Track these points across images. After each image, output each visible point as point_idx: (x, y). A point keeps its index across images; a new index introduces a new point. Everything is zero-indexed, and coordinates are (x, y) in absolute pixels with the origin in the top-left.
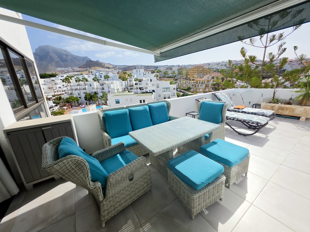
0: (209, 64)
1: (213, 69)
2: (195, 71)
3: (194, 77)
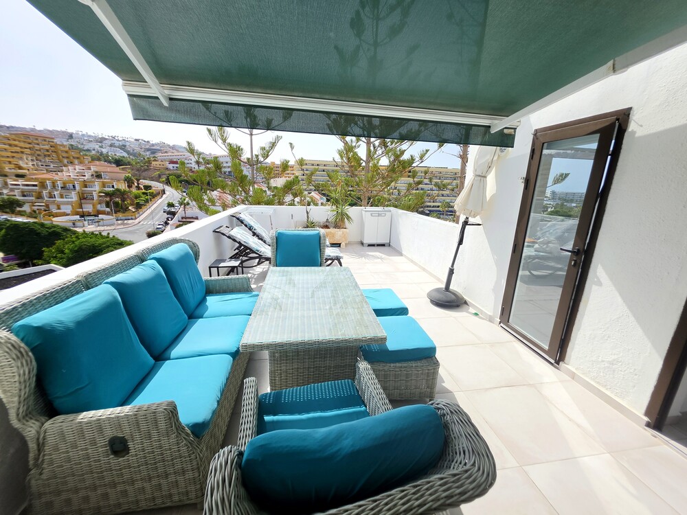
0: (71, 136)
1: (88, 150)
2: (21, 148)
3: (20, 168)
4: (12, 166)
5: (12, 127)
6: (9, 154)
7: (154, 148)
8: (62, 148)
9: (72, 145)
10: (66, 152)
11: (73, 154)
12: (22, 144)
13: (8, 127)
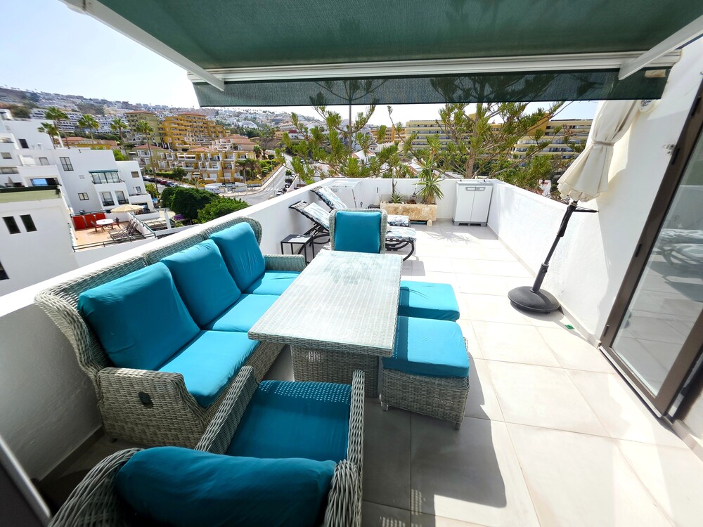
1: (229, 125)
2: (185, 126)
3: (185, 143)
4: (180, 142)
5: (180, 109)
6: (178, 132)
7: (278, 118)
8: (211, 125)
9: (217, 121)
10: (214, 127)
11: (219, 129)
12: (186, 123)
13: (177, 109)
